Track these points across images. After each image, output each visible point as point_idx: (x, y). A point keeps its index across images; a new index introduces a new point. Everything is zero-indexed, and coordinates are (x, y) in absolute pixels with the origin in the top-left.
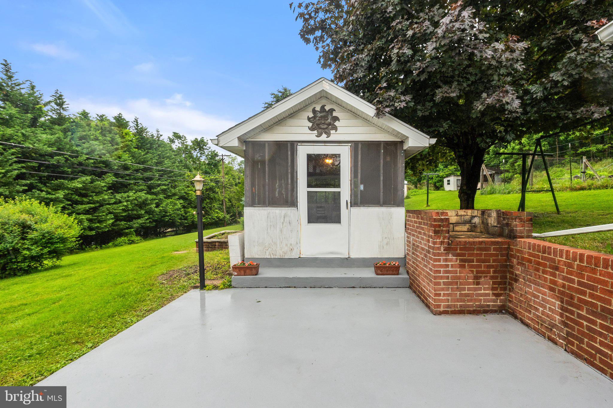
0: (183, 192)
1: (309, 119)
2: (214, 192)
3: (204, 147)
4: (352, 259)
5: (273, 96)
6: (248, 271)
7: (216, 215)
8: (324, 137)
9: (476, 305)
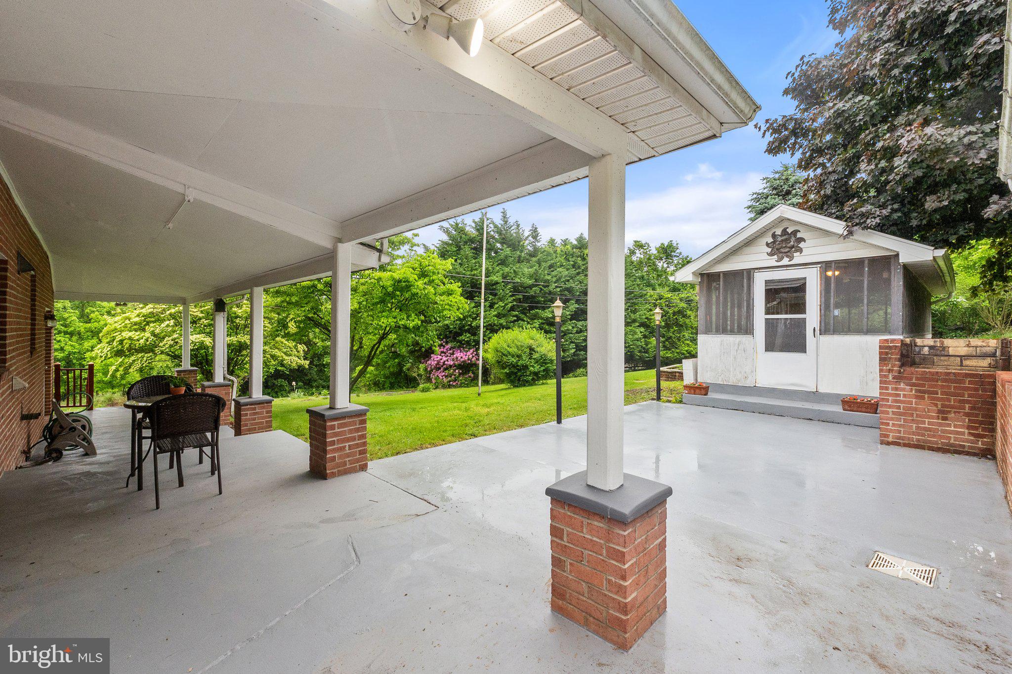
0: (644, 317)
1: (768, 245)
2: (685, 316)
3: (673, 254)
4: (821, 393)
5: (765, 181)
6: (697, 391)
7: (686, 349)
8: (786, 261)
9: (942, 442)
